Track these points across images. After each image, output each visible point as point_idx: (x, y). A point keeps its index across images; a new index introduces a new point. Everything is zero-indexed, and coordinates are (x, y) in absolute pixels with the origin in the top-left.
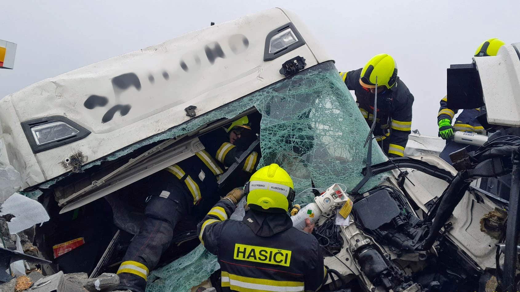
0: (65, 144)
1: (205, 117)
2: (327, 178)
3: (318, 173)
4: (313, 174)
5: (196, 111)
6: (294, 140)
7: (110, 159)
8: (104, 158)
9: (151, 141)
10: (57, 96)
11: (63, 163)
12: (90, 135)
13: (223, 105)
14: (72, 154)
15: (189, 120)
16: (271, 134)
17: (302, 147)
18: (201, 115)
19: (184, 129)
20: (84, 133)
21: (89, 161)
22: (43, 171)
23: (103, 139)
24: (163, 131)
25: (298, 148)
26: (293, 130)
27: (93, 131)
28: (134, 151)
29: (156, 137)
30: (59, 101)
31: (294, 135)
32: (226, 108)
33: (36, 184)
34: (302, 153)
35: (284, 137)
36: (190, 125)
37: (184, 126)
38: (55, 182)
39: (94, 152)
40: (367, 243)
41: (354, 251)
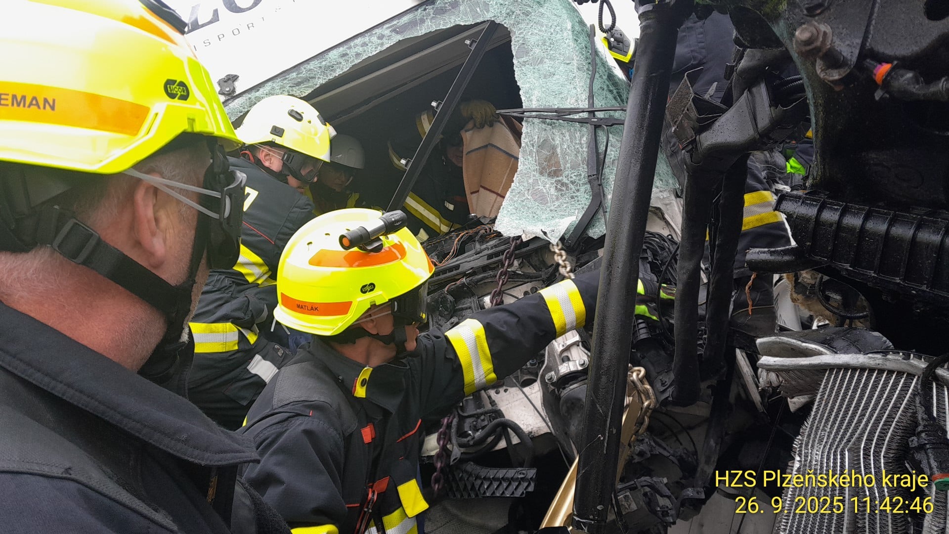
1: (253, 94)
5: (236, 84)
18: (244, 92)
32: (294, 75)
40: (580, 368)
41: (553, 384)
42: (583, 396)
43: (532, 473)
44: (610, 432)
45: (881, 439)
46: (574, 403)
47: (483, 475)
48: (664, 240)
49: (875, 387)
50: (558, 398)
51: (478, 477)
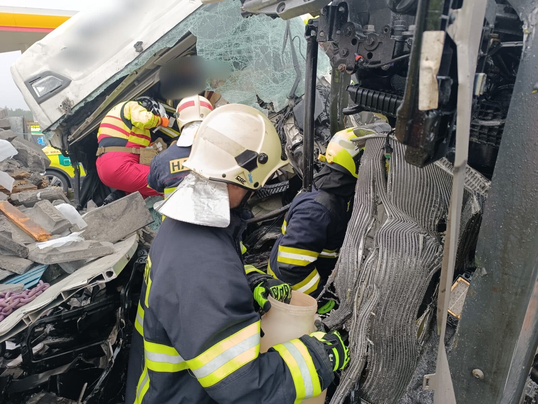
0: (56, 93)
1: (151, 49)
2: (268, 87)
3: (260, 84)
4: (256, 86)
5: (143, 46)
6: (232, 55)
7: (89, 100)
8: (85, 99)
9: (115, 80)
10: (43, 55)
11: (59, 108)
12: (71, 83)
13: (163, 35)
14: (62, 100)
15: (139, 56)
16: (208, 54)
17: (242, 61)
18: (147, 49)
19: (136, 64)
20: (67, 83)
21: (75, 104)
22: (48, 117)
23: (81, 84)
24: (122, 69)
25: (238, 64)
26: (229, 46)
27: (73, 80)
28: (105, 90)
29: (118, 76)
30: (45, 58)
31: (231, 51)
32: (167, 37)
33: (47, 127)
34: (243, 67)
35: (221, 55)
36: (140, 59)
37: (136, 61)
38: (59, 123)
39: (77, 96)
40: (299, 141)
41: (290, 150)
42: (302, 151)
43: (287, 182)
44: (311, 165)
45: (379, 155)
46: (299, 153)
47: (270, 187)
48: (325, 87)
49: (378, 142)
50: (293, 154)
51: (268, 189)
